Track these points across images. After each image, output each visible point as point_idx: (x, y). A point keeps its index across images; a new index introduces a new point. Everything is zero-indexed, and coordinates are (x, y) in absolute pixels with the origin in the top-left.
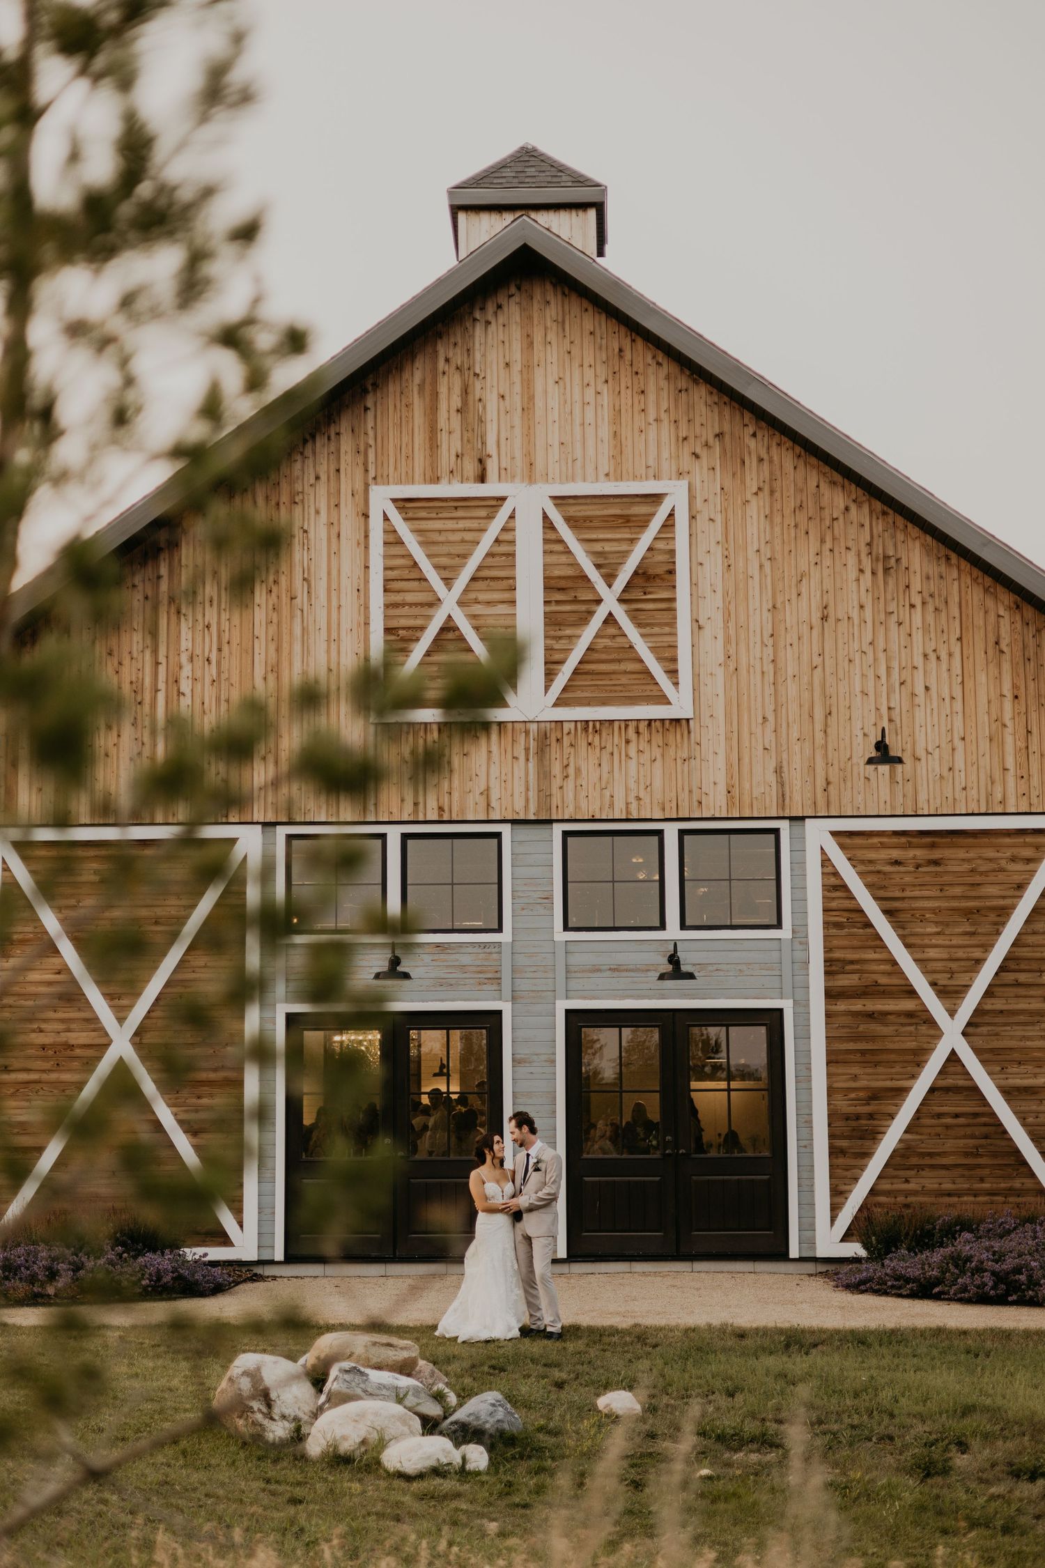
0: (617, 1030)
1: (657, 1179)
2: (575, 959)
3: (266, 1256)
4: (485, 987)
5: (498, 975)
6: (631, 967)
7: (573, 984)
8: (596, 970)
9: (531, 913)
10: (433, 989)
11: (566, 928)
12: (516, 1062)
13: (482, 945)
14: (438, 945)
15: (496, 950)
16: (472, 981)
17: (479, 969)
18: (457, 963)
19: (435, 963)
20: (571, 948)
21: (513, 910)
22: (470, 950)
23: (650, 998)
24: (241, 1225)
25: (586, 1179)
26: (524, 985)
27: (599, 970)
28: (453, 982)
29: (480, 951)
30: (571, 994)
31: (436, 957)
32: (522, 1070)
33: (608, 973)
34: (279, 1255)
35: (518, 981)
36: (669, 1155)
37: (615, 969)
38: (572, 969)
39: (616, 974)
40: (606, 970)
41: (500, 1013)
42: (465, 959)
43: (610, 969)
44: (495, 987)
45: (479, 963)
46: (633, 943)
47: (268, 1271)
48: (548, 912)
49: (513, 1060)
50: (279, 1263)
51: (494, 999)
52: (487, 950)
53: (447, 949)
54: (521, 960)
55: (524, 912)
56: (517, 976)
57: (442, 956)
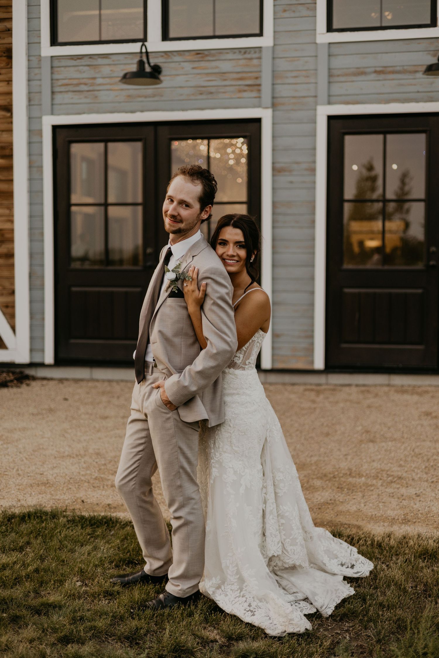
0: (381, 137)
1: (420, 291)
2: (338, 63)
3: (37, 359)
4: (245, 94)
5: (258, 82)
6: (398, 68)
7: (336, 89)
8: (360, 72)
9: (293, 15)
10: (193, 97)
11: (330, 29)
12: (276, 170)
13: (243, 51)
14: (198, 53)
15: (257, 55)
16: (232, 89)
17: (239, 76)
18: (216, 71)
19: (195, 71)
20: (335, 50)
21: (275, 13)
22: (230, 56)
23: (417, 101)
24: (13, 328)
25: (347, 290)
26: (284, 91)
27: (363, 73)
28: (213, 90)
29: (240, 57)
30: (333, 99)
31: (196, 65)
32: (283, 179)
33: (373, 76)
34: (49, 358)
35: (278, 87)
36: (433, 266)
37: (381, 72)
38: (335, 72)
39: (382, 77)
40: (370, 73)
41: (258, 121)
42: (225, 66)
43: (375, 72)
44: (254, 94)
45: (239, 69)
46: (401, 42)
47: (41, 373)
48: (310, 13)
49: (274, 169)
50: (49, 366)
51: (254, 106)
52: (248, 56)
53: (207, 55)
54: (283, 65)
55: (286, 15)
56: (279, 81)
57: (203, 64)
